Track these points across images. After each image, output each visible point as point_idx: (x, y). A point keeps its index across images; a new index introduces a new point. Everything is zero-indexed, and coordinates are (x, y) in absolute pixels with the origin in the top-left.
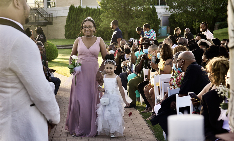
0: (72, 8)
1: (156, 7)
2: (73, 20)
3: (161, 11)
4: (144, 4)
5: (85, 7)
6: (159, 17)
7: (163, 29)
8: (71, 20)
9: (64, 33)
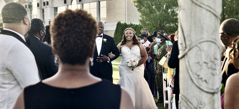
0: (119, 24)
2: (119, 34)
8: (117, 34)
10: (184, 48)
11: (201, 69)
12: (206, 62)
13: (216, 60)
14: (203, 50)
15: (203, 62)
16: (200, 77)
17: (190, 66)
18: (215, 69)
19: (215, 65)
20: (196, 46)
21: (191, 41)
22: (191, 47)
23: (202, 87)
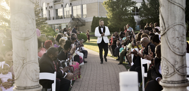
0: (94, 18)
1: (134, 16)
3: (137, 18)
4: (128, 15)
5: (101, 17)
6: (136, 21)
7: (138, 26)
8: (94, 23)
9: (91, 29)
10: (164, 30)
11: (175, 41)
12: (178, 37)
13: (183, 36)
14: (176, 30)
15: (176, 37)
16: (174, 46)
17: (168, 40)
18: (183, 41)
19: (183, 38)
20: (172, 27)
21: (168, 25)
22: (169, 29)
23: (176, 52)
